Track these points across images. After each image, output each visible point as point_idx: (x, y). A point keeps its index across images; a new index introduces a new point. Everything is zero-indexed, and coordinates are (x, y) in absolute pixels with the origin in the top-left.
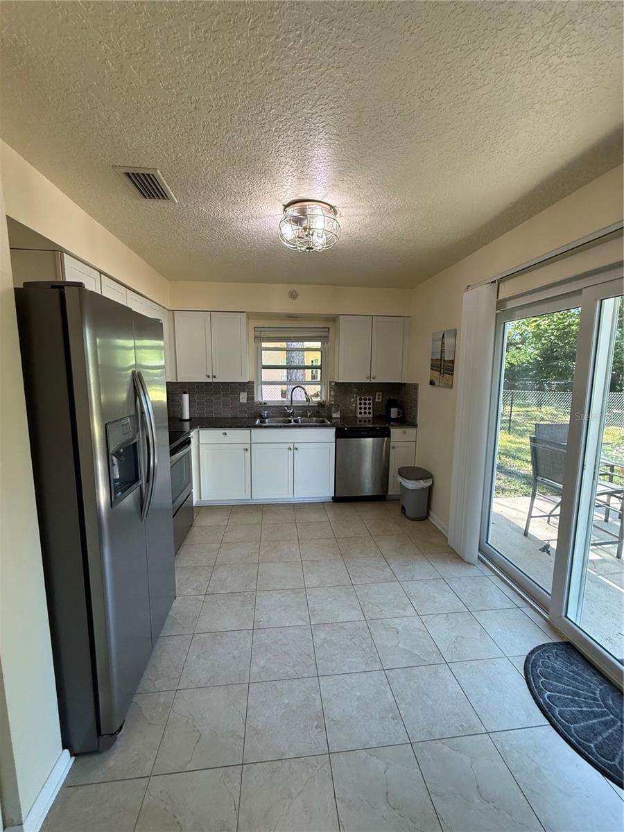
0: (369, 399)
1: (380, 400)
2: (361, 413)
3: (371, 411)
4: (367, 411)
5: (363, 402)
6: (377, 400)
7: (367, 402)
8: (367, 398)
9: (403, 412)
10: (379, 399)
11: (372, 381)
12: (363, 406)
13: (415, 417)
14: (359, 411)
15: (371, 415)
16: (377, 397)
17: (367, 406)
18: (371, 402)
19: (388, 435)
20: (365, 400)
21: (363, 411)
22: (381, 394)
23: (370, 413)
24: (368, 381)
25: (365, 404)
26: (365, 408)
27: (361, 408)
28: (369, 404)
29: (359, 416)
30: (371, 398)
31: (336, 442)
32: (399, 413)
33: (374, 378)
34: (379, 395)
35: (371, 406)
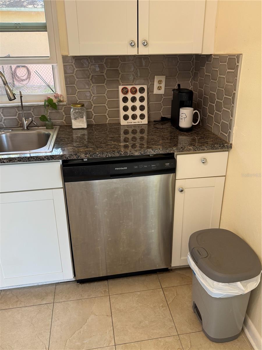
0: (142, 90)
1: (162, 92)
2: (126, 117)
3: (145, 112)
4: (138, 112)
5: (130, 96)
6: (156, 91)
7: (138, 95)
8: (138, 87)
9: (204, 114)
10: (159, 88)
11: (141, 53)
12: (130, 104)
14: (122, 113)
15: (145, 121)
16: (156, 85)
17: (138, 104)
18: (145, 95)
19: (172, 170)
20: (134, 91)
21: (130, 113)
22: (163, 78)
23: (142, 117)
24: (133, 52)
25: (134, 99)
26: (134, 108)
27: (126, 109)
28: (142, 99)
29: (123, 122)
30: (145, 87)
31: (64, 188)
32: (195, 118)
34: (160, 82)
35: (145, 103)
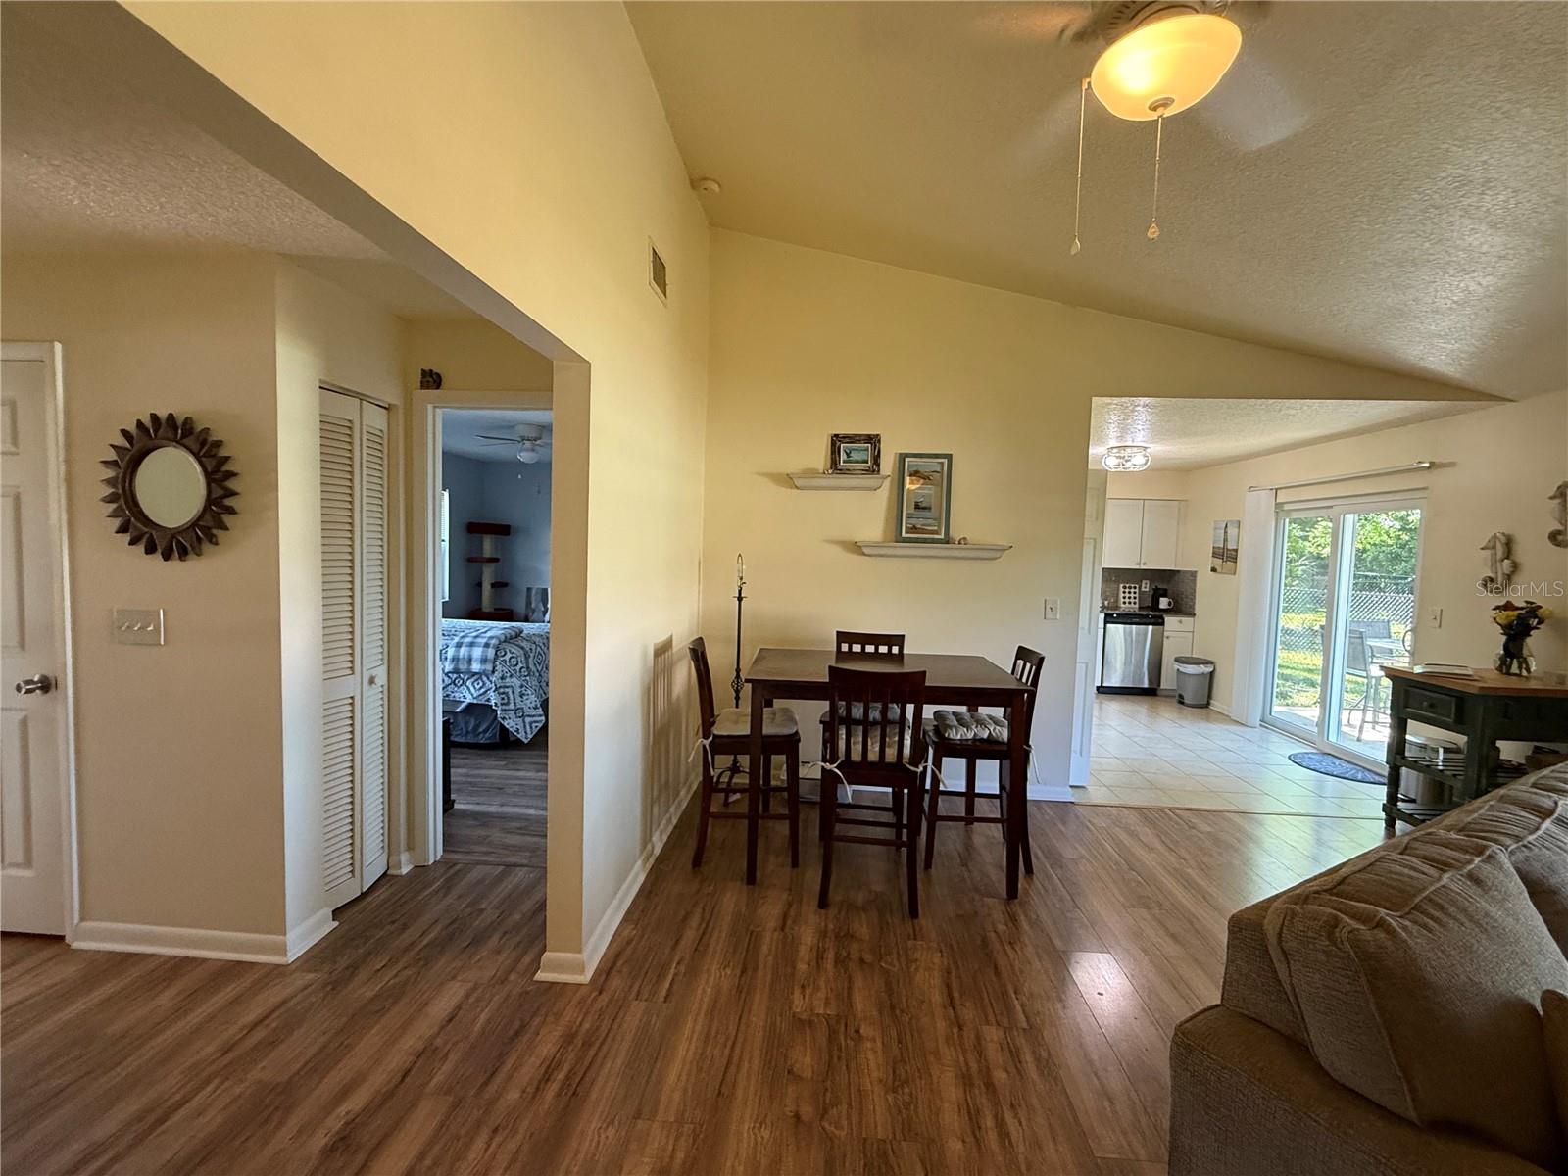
0: (1135, 588)
1: (1147, 590)
2: (1124, 603)
3: (1137, 600)
4: (1132, 600)
5: (1127, 590)
6: (1143, 589)
7: (1132, 590)
8: (1133, 585)
9: (1177, 602)
10: (1146, 588)
11: (1140, 568)
12: (1127, 595)
13: (1192, 607)
14: (1122, 599)
15: (1137, 605)
16: (1143, 585)
17: (1132, 595)
18: (1137, 590)
19: (1163, 624)
20: (1130, 588)
21: (1127, 600)
22: (1148, 582)
23: (1135, 603)
24: (1137, 567)
25: (1130, 593)
26: (1130, 597)
27: (1124, 597)
28: (1135, 592)
29: (1122, 605)
30: (1137, 586)
31: (1105, 628)
32: (1170, 603)
33: (1144, 564)
34: (1146, 583)
35: (1137, 595)
